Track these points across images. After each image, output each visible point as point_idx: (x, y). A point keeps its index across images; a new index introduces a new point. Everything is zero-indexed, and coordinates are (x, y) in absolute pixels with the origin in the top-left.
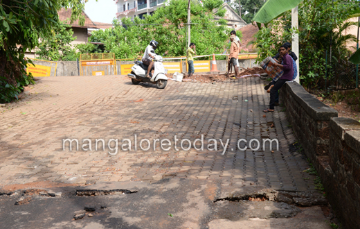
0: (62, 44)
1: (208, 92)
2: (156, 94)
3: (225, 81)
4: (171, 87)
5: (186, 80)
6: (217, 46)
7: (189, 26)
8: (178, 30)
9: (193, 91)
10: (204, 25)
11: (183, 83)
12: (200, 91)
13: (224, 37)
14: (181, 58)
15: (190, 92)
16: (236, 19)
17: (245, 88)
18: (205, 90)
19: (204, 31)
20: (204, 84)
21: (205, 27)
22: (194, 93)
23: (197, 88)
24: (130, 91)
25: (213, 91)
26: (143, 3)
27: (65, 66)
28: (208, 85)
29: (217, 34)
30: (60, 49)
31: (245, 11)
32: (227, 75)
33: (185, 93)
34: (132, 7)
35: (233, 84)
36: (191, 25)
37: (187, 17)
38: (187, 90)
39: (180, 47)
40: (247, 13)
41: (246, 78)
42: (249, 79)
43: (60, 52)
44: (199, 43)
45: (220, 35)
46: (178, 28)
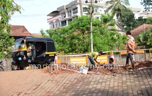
0: (7, 47)
1: (111, 86)
2: (64, 88)
3: (124, 72)
4: (78, 79)
5: (91, 72)
6: (110, 45)
7: (92, 33)
8: (84, 36)
9: (97, 84)
10: (101, 32)
11: (89, 75)
12: (104, 84)
13: (115, 40)
14: (87, 54)
15: (95, 86)
16: (120, 29)
17: (146, 81)
18: (108, 83)
19: (101, 36)
20: (106, 76)
21: (102, 33)
22: (99, 87)
23: (101, 81)
24: (41, 86)
25: (116, 84)
26: (64, 23)
27: (8, 62)
28: (110, 77)
29: (110, 38)
30: (5, 50)
31: (124, 26)
32: (125, 68)
33: (91, 87)
34: (58, 26)
35: (132, 77)
36: (93, 32)
37: (90, 28)
38: (92, 83)
39: (86, 47)
40: (125, 27)
41: (142, 70)
42: (145, 71)
43: (5, 52)
44: (98, 44)
45: (112, 38)
46: (84, 34)
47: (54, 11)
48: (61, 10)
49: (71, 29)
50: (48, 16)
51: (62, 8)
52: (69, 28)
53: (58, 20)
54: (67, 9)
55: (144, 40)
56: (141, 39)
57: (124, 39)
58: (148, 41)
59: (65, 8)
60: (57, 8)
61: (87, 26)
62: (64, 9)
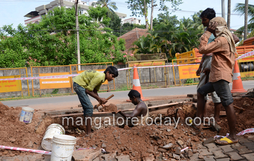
6: (104, 52)
8: (66, 37)
10: (90, 32)
13: (110, 44)
19: (91, 38)
21: (91, 35)
29: (103, 41)
45: (106, 42)
46: (66, 35)
47: (32, 12)
48: (40, 11)
49: (45, 26)
50: (25, 16)
51: (41, 8)
52: (43, 24)
53: (37, 21)
54: (47, 9)
55: (144, 46)
56: (142, 44)
57: (121, 43)
58: (150, 46)
59: (45, 8)
60: (36, 8)
61: (70, 23)
62: (43, 10)
